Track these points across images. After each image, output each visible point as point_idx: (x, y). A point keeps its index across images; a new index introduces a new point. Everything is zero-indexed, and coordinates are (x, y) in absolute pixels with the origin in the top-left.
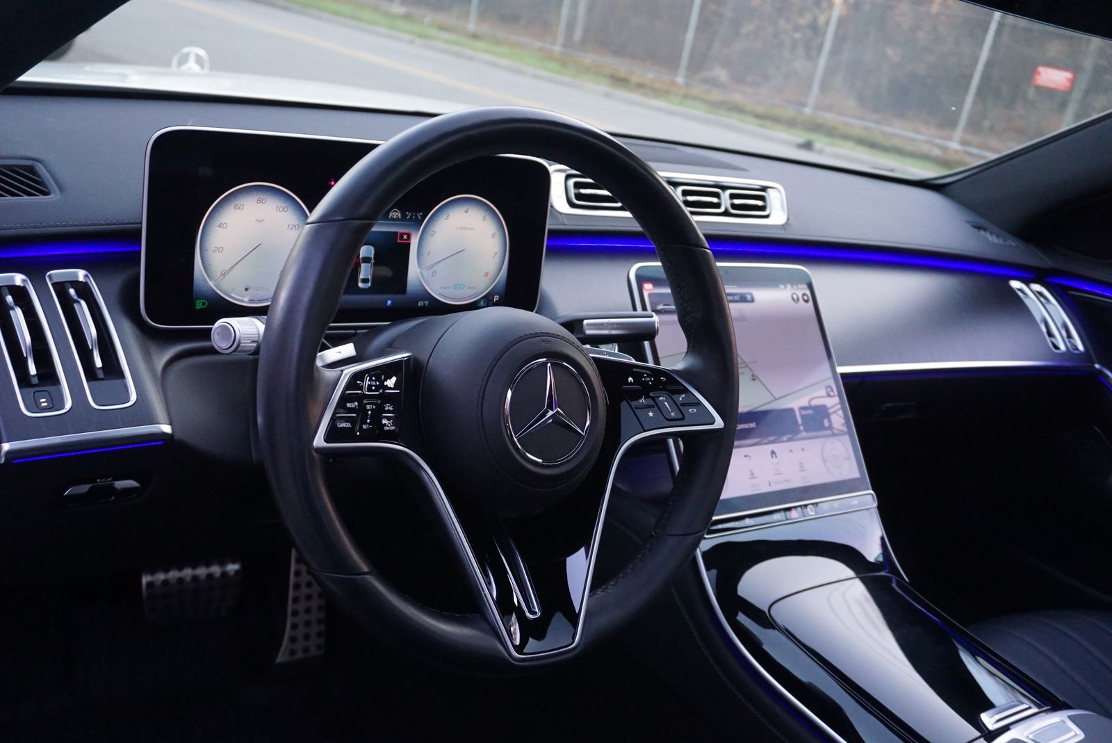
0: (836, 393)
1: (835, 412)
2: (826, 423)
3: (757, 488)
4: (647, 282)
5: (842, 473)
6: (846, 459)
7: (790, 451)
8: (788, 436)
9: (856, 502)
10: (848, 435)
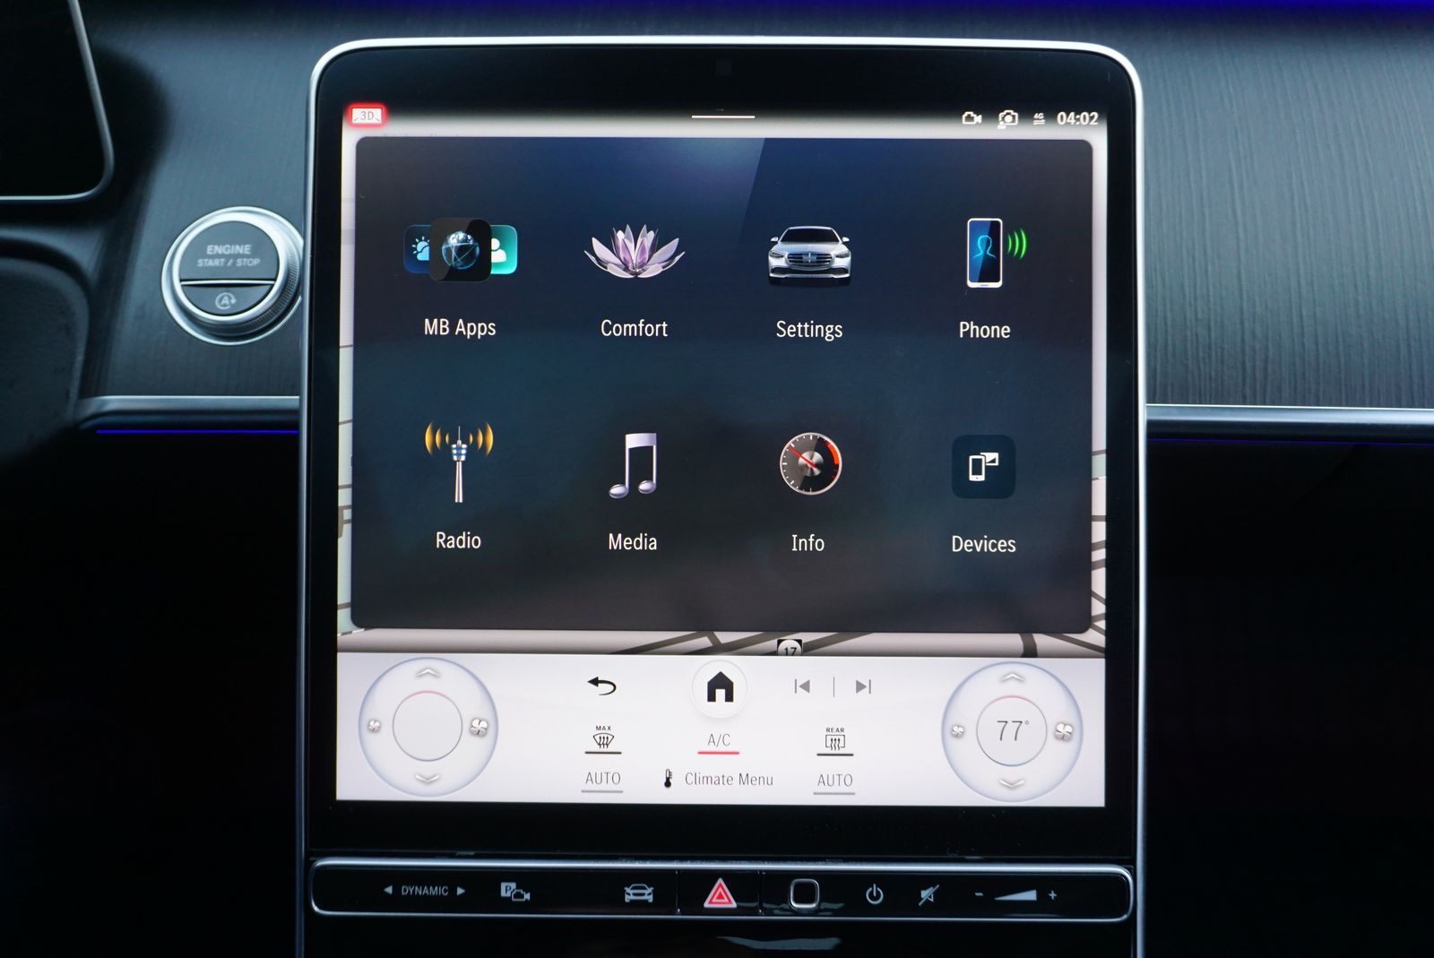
3: (611, 786)
4: (368, 99)
5: (1019, 783)
6: (1056, 737)
7: (798, 685)
8: (808, 637)
9: (1031, 896)
10: (1106, 658)
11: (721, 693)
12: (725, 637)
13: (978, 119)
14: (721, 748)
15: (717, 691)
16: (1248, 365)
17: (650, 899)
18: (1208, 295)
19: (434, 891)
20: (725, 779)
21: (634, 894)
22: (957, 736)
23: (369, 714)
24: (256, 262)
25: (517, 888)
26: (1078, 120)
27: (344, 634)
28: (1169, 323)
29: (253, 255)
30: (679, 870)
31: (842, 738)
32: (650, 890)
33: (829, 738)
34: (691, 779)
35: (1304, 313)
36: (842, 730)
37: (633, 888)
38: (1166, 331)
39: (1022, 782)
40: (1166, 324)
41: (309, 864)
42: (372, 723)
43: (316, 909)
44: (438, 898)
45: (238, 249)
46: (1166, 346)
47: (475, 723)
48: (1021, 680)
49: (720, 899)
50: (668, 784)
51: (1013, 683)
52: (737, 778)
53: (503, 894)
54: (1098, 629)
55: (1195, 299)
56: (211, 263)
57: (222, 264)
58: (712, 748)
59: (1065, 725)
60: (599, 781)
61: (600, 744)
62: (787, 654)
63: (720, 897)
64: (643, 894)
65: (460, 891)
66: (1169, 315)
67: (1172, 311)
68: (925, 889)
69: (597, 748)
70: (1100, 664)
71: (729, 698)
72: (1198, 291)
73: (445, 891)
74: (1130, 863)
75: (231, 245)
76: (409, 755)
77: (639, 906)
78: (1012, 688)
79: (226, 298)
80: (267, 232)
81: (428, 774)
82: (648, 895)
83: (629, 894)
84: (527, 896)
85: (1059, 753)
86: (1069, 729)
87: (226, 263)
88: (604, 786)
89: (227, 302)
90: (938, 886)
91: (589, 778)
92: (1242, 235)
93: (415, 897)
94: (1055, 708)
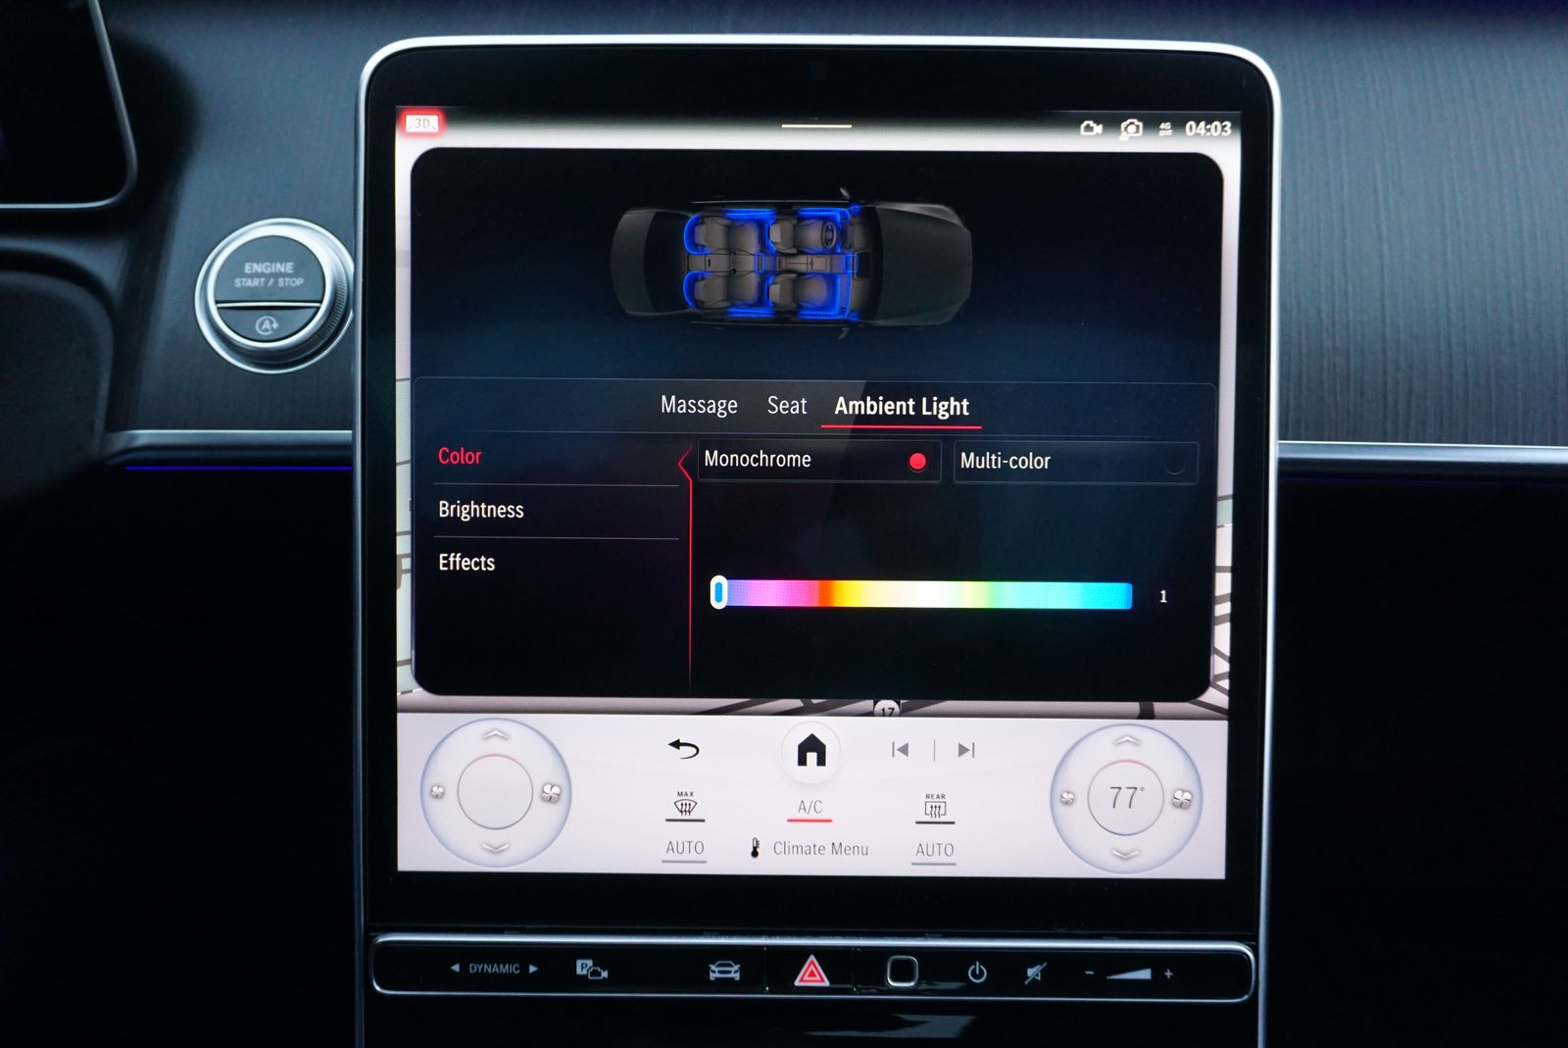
3: (693, 856)
5: (1133, 854)
6: (1174, 805)
7: (896, 747)
9: (1145, 974)
10: (1229, 720)
11: (812, 757)
13: (1098, 129)
14: (813, 815)
15: (809, 754)
16: (1390, 399)
17: (737, 977)
18: (1348, 321)
19: (505, 969)
20: (817, 849)
21: (720, 972)
22: (1067, 803)
23: (432, 779)
24: (299, 281)
25: (594, 965)
26: (1209, 130)
27: (403, 693)
28: (1304, 351)
29: (296, 273)
30: (768, 947)
31: (942, 805)
32: (736, 967)
33: (929, 805)
34: (780, 848)
35: (1454, 341)
36: (943, 797)
37: (719, 966)
38: (1301, 361)
39: (1136, 853)
40: (1300, 352)
41: (369, 940)
42: (435, 789)
43: (378, 988)
44: (509, 976)
45: (280, 267)
46: (1300, 378)
47: (547, 789)
48: (1136, 743)
49: (812, 976)
50: (755, 854)
51: (1128, 746)
52: (829, 848)
53: (579, 971)
54: (1220, 689)
55: (1333, 324)
56: (249, 283)
57: (262, 285)
58: (803, 815)
59: (1184, 791)
60: (680, 850)
61: (681, 812)
62: (884, 715)
63: (812, 974)
64: (730, 972)
65: (532, 969)
66: (1304, 341)
67: (1307, 338)
68: (1031, 967)
69: (679, 816)
70: (1223, 726)
71: (821, 761)
72: (1337, 316)
73: (516, 969)
74: (1252, 940)
75: (271, 262)
76: (475, 822)
77: (725, 984)
78: (1127, 751)
79: (267, 322)
80: (310, 247)
81: (496, 842)
82: (734, 973)
83: (714, 972)
84: (605, 974)
85: (1177, 821)
86: (1187, 796)
87: (266, 283)
88: (685, 856)
89: (268, 327)
90: (1045, 964)
91: (670, 847)
92: (1386, 253)
93: (485, 975)
94: (1173, 773)
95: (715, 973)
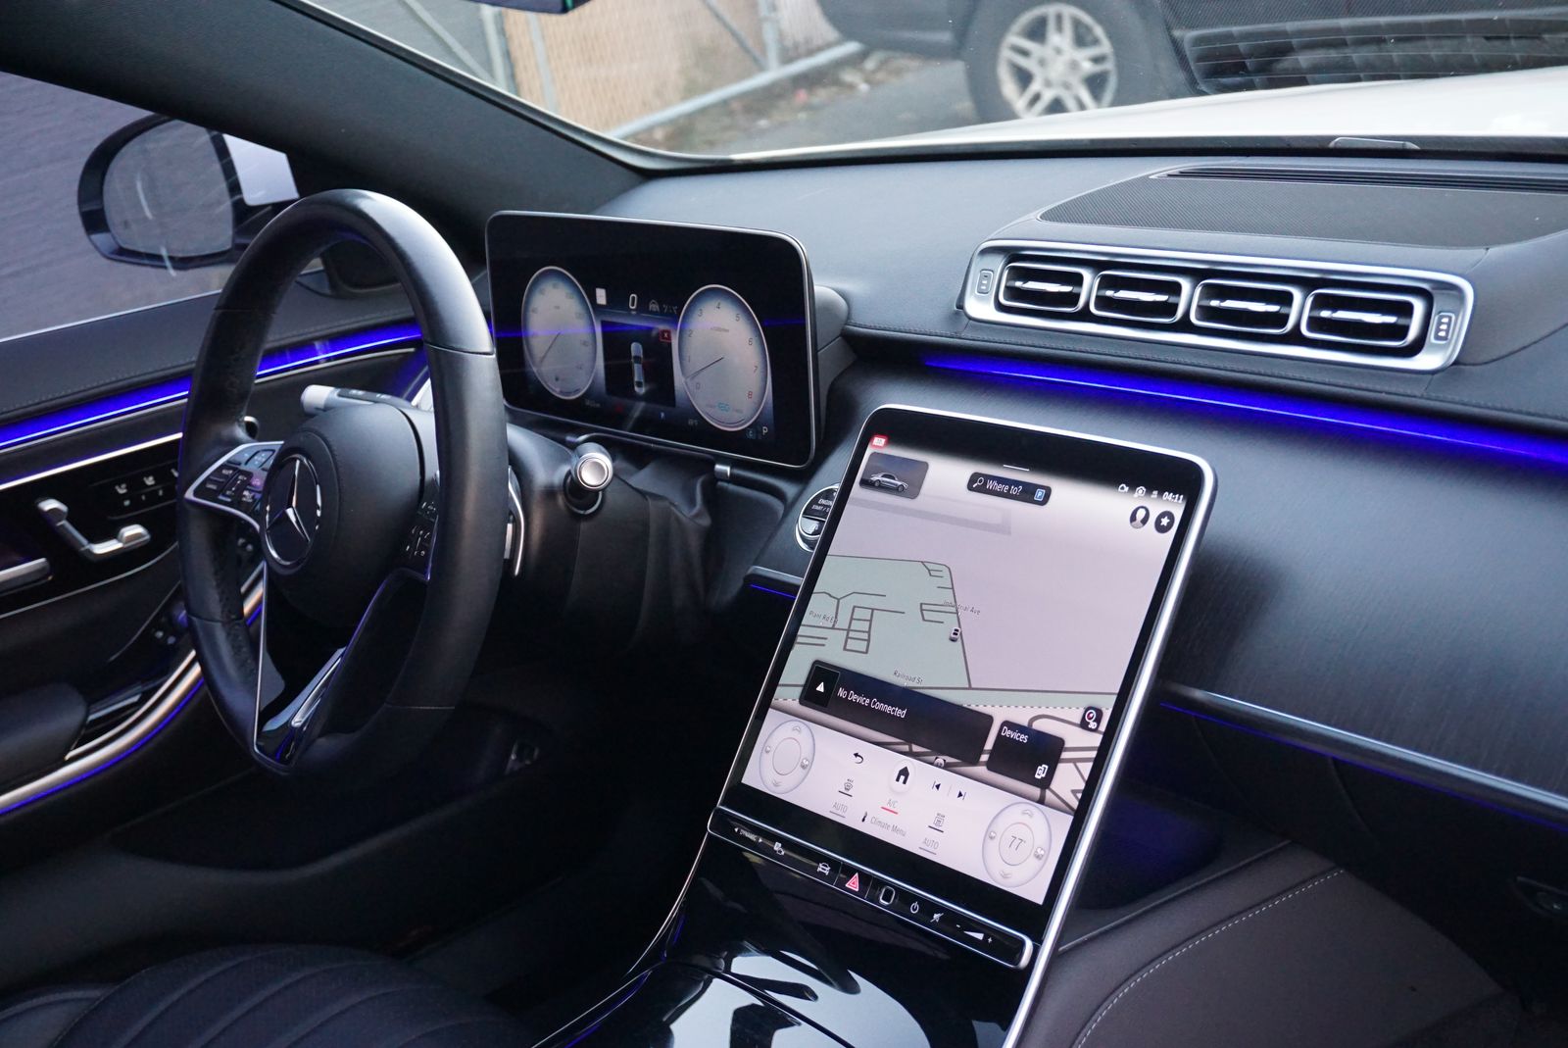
0: (1103, 727)
1: (1074, 761)
2: (1041, 772)
3: (842, 814)
4: (881, 434)
5: (1008, 876)
6: (1035, 855)
7: (935, 784)
8: (950, 760)
9: (980, 936)
10: (1074, 816)
11: (902, 778)
12: (916, 748)
13: (1126, 489)
14: (892, 808)
15: (901, 776)
17: (827, 873)
19: (751, 837)
20: (887, 826)
22: (991, 838)
23: (769, 743)
25: (781, 847)
26: (1175, 500)
27: (775, 699)
30: (849, 864)
31: (942, 821)
32: (829, 869)
33: (937, 819)
34: (874, 822)
36: (944, 817)
37: (823, 865)
42: (768, 748)
43: (708, 828)
44: (751, 841)
47: (805, 761)
48: (1032, 816)
49: (853, 884)
50: (863, 820)
51: (1026, 816)
52: (891, 828)
53: (774, 847)
54: (1077, 797)
58: (888, 807)
59: (1042, 849)
60: (838, 808)
61: (846, 789)
62: (937, 766)
64: (825, 870)
65: (760, 840)
68: (937, 913)
69: (844, 791)
70: (1070, 818)
71: (905, 782)
73: (755, 838)
74: (1038, 941)
75: (828, 500)
76: (774, 769)
77: (822, 875)
78: (1026, 819)
81: (778, 781)
82: (827, 870)
84: (784, 853)
85: (1033, 863)
86: (1042, 852)
87: (823, 509)
88: (839, 812)
90: (943, 914)
91: (836, 806)
93: (744, 837)
94: (1041, 837)
95: (821, 868)
